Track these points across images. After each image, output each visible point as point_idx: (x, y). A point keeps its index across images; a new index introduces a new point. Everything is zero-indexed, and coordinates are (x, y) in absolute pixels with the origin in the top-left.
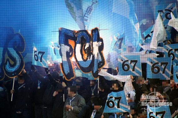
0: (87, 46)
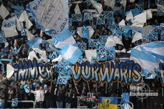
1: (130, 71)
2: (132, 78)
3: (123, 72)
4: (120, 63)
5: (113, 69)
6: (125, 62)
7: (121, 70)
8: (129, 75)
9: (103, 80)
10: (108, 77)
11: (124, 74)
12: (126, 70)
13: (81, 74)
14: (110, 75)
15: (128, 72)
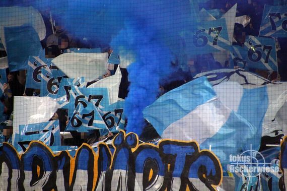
4: (133, 150)
6: (158, 146)
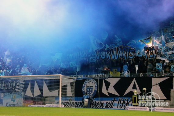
0: (151, 51)
1: (128, 52)
2: (129, 56)
3: (124, 53)
5: (118, 52)
7: (123, 52)
8: (127, 55)
9: (113, 58)
10: (116, 56)
11: (124, 54)
12: (126, 52)
13: (100, 56)
14: (116, 55)
15: (127, 53)
